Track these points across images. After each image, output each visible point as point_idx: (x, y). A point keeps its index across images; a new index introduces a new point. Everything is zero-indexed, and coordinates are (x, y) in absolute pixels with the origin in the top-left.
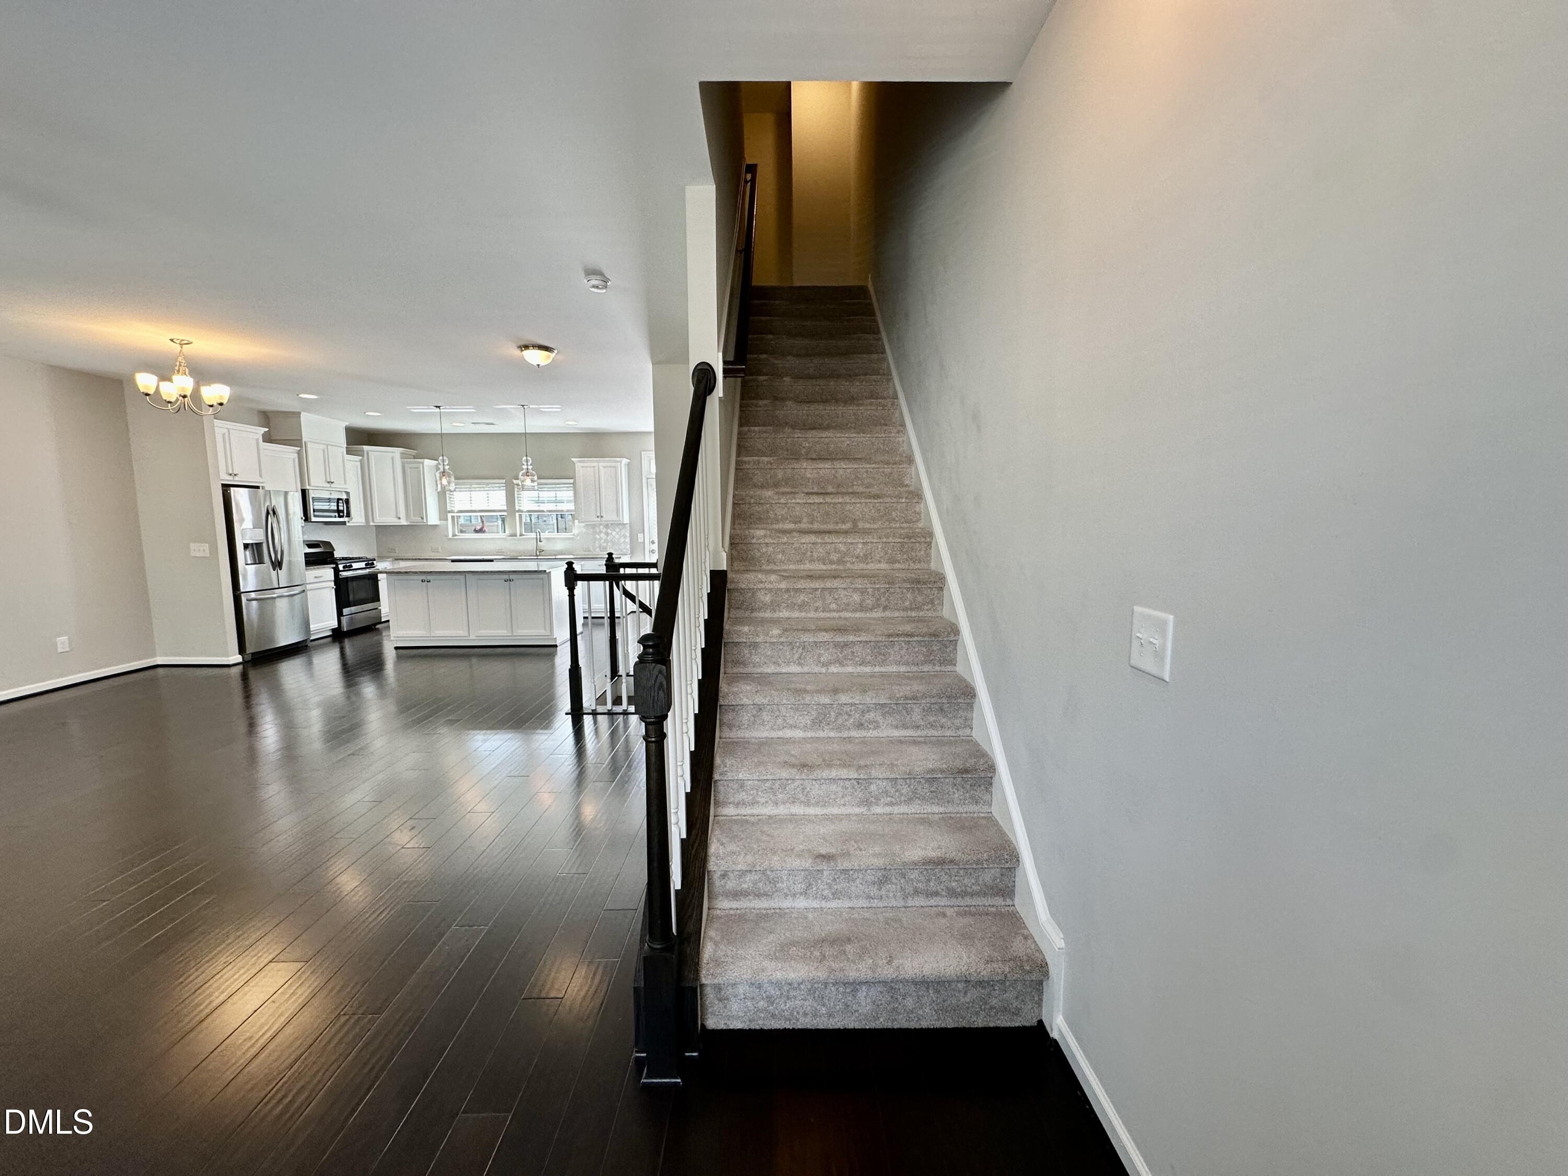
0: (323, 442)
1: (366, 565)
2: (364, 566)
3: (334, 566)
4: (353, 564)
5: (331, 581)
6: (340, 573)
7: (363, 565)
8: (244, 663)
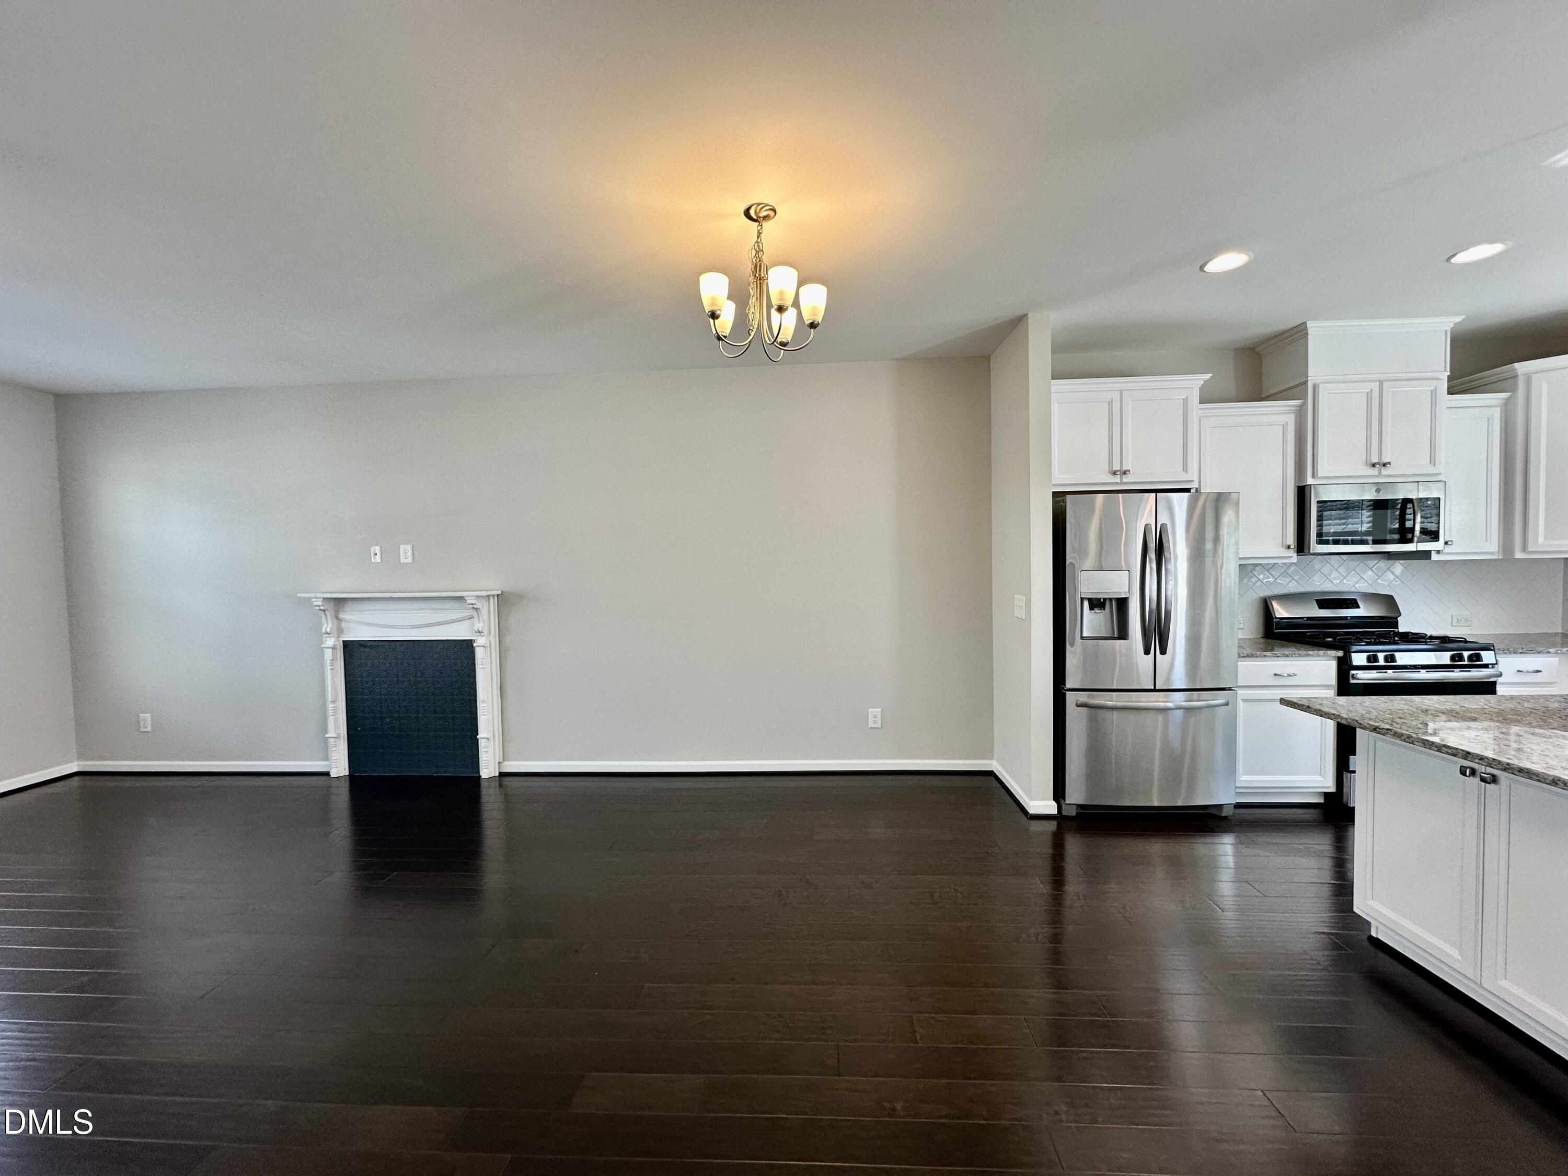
0: (1370, 377)
1: (1453, 658)
2: (1448, 662)
3: (1340, 653)
4: (1397, 654)
5: (1328, 687)
6: (1353, 672)
7: (1445, 658)
8: (1059, 818)
